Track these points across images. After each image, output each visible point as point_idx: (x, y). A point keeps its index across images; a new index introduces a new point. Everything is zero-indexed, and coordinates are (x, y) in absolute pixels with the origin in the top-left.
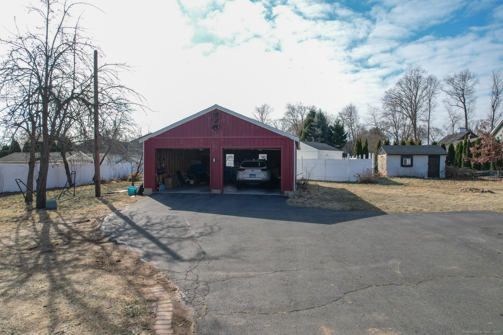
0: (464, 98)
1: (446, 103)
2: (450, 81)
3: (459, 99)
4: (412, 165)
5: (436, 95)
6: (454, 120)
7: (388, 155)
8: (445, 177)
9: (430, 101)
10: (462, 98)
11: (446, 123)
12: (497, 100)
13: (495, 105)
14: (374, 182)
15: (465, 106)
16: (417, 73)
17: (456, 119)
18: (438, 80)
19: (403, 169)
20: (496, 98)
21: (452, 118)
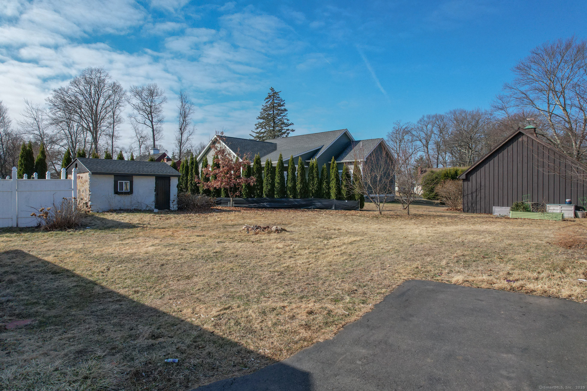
0: (152, 116)
1: (133, 119)
2: (138, 93)
3: (146, 117)
4: (131, 192)
5: (120, 108)
6: (141, 140)
7: (94, 173)
8: (177, 208)
9: (114, 114)
10: (150, 116)
11: (132, 143)
12: (185, 122)
13: (183, 128)
14: (78, 225)
15: (152, 125)
16: (98, 75)
17: (143, 139)
18: (124, 90)
19: (118, 197)
20: (184, 121)
21: (139, 138)
